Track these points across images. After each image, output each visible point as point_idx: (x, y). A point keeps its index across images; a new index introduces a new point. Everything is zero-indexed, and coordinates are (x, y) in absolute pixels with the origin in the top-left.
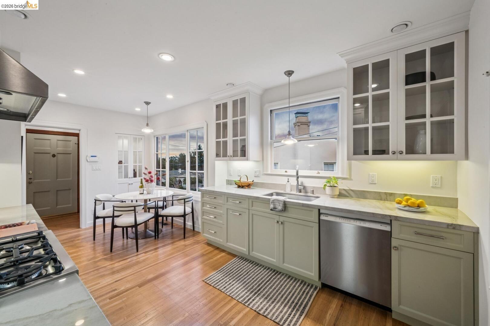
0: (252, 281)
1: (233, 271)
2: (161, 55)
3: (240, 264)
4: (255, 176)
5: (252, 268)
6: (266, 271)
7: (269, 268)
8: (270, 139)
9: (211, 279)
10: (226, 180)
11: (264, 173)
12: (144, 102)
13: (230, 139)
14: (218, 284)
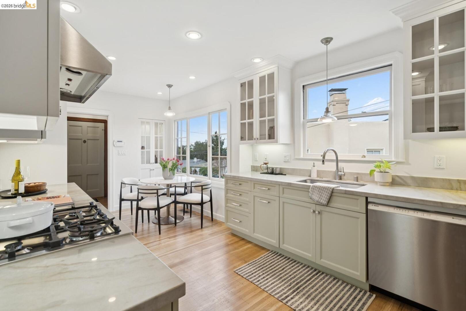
0: (289, 278)
1: (267, 266)
2: (189, 33)
3: (274, 259)
4: (284, 162)
5: (288, 264)
6: (305, 269)
7: (308, 267)
8: (302, 119)
9: (242, 270)
10: (251, 166)
11: (295, 157)
12: (167, 85)
13: (256, 120)
14: (251, 276)
